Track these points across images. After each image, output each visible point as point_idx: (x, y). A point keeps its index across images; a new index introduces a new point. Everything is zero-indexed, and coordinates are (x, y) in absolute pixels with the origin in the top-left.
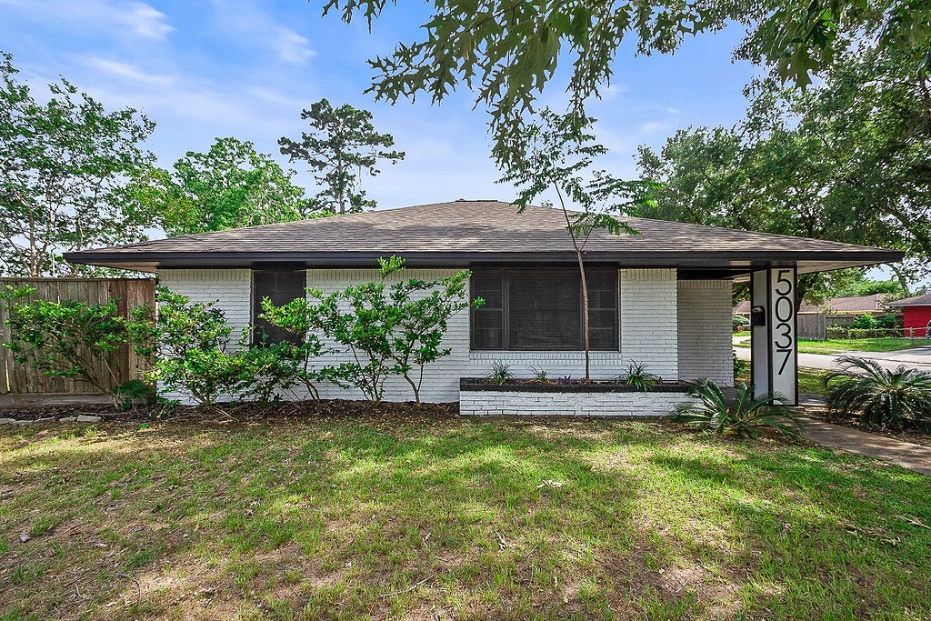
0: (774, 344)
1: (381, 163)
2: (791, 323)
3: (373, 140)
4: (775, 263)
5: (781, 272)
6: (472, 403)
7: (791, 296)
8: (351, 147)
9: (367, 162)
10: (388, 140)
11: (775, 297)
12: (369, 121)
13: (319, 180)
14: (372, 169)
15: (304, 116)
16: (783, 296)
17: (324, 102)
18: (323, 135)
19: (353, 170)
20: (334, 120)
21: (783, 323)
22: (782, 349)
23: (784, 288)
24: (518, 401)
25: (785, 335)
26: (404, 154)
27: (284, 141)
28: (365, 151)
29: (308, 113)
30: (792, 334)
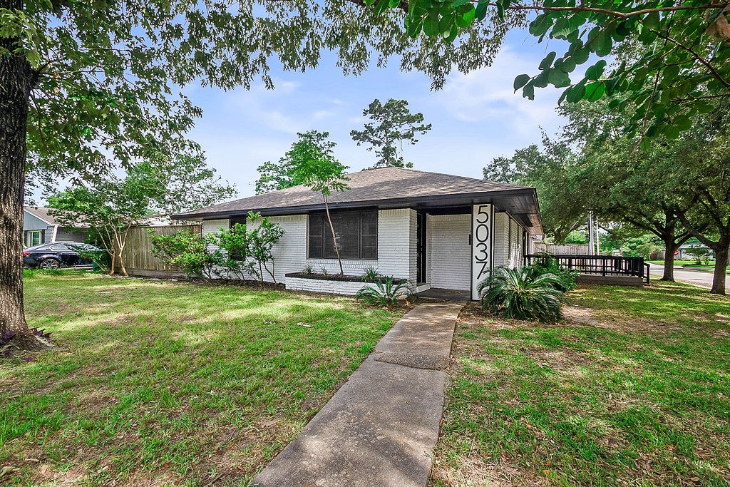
0: (474, 258)
1: (417, 135)
2: (488, 243)
3: (411, 119)
4: (476, 200)
5: (480, 207)
6: (291, 283)
7: (488, 224)
8: (397, 127)
9: (408, 136)
10: (419, 117)
11: (476, 224)
12: (406, 107)
13: (378, 154)
14: (413, 139)
15: (365, 114)
16: (482, 224)
17: (376, 101)
18: (377, 124)
19: (396, 143)
20: (385, 111)
21: (482, 243)
22: (481, 261)
23: (483, 218)
24: (308, 284)
25: (483, 251)
26: (430, 125)
27: (353, 133)
28: (405, 128)
29: (367, 111)
30: (488, 251)
